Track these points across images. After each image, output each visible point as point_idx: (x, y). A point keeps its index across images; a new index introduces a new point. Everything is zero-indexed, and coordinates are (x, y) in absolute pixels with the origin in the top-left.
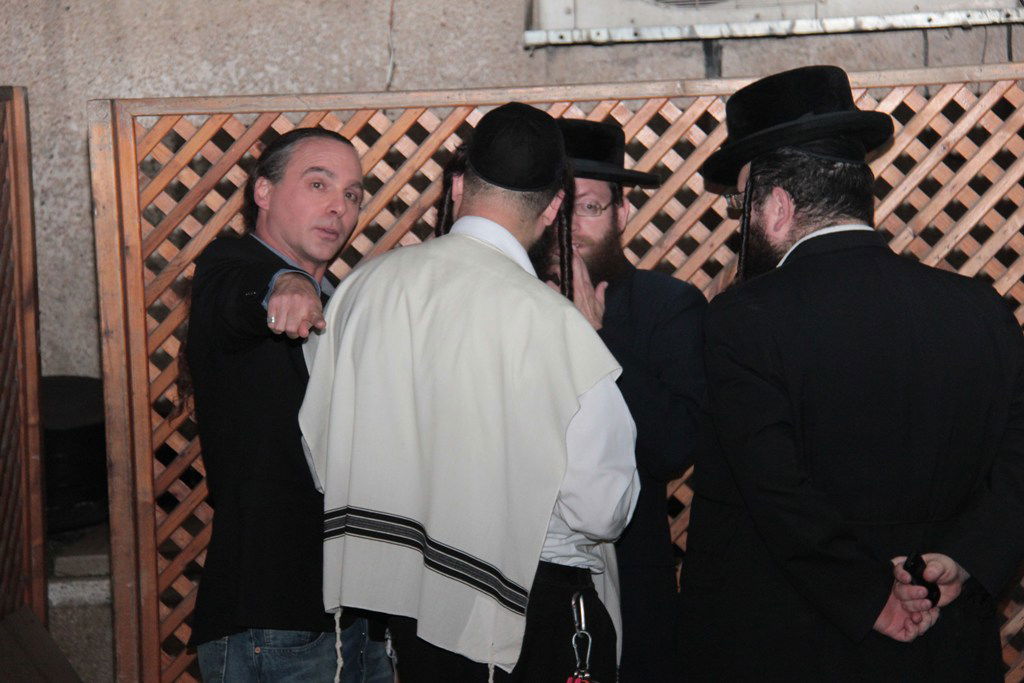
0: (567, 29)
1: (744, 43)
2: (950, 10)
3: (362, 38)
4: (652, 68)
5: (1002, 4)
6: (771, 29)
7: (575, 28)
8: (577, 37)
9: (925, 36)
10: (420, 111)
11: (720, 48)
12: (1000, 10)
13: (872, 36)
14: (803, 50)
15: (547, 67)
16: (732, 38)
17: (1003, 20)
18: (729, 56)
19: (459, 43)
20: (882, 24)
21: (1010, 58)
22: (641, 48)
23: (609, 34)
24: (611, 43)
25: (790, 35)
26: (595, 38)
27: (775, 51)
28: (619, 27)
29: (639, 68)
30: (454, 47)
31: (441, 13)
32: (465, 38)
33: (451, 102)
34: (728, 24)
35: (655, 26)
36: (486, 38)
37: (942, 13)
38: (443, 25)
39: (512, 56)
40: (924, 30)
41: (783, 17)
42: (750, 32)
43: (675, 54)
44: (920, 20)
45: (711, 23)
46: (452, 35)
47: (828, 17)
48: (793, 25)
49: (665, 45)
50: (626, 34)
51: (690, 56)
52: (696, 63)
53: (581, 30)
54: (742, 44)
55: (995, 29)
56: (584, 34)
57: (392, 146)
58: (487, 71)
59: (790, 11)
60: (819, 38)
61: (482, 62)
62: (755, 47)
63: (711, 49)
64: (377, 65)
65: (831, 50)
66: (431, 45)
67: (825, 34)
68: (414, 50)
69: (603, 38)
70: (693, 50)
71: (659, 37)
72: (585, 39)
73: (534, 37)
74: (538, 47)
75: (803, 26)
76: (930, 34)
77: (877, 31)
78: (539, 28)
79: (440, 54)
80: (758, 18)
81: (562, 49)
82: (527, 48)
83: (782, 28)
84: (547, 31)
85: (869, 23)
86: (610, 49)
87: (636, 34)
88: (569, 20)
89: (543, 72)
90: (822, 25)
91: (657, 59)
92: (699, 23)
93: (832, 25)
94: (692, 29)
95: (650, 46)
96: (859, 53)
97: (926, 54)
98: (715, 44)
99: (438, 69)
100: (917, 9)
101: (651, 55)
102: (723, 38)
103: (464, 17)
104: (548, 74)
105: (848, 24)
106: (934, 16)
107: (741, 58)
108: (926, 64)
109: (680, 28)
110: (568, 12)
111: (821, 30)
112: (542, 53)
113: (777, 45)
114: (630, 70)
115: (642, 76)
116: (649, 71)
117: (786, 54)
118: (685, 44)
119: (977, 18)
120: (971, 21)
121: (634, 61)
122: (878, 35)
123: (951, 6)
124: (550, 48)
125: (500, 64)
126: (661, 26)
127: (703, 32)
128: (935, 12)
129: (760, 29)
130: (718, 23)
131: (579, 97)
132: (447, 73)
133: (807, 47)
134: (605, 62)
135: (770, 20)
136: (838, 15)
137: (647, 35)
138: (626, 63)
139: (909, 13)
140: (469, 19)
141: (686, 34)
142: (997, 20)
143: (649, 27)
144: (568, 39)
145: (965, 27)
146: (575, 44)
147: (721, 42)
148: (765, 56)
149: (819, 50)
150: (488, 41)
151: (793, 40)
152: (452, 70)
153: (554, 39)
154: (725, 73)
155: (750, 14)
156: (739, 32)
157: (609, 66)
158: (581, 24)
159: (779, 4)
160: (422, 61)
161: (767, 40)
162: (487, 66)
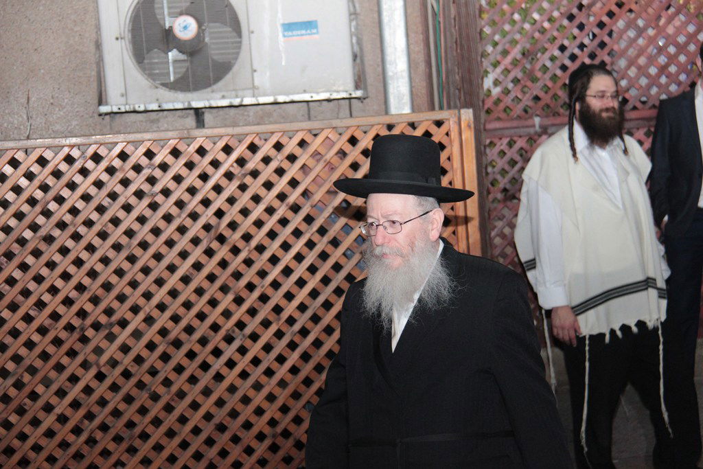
0: (122, 105)
1: (216, 110)
2: (321, 92)
3: (7, 112)
4: (167, 124)
5: (347, 89)
6: (231, 103)
7: (127, 104)
8: (128, 108)
9: (308, 105)
10: (43, 149)
11: (203, 113)
12: (347, 92)
13: (281, 105)
14: (246, 113)
15: (110, 125)
16: (211, 108)
17: (348, 96)
18: (208, 117)
19: (62, 113)
20: (287, 99)
21: (351, 116)
22: (161, 113)
23: (145, 106)
24: (146, 111)
25: (241, 106)
26: (137, 109)
27: (231, 114)
28: (150, 103)
29: (160, 124)
30: (58, 116)
31: (50, 97)
32: (65, 110)
33: (60, 144)
34: (208, 100)
35: (169, 102)
36: (76, 110)
37: (318, 93)
38: (52, 104)
39: (91, 119)
40: (307, 102)
41: (237, 97)
42: (220, 105)
43: (179, 116)
44: (307, 97)
45: (200, 100)
46: (57, 109)
47: (260, 96)
48: (242, 101)
49: (174, 112)
50: (154, 107)
51: (187, 117)
52: (191, 121)
53: (130, 105)
54: (214, 111)
55: (342, 101)
56: (132, 107)
57: (28, 169)
58: (77, 127)
59: (240, 93)
60: (255, 107)
61: (74, 123)
62: (221, 112)
63: (198, 113)
64: (16, 126)
65: (261, 112)
66: (46, 115)
67: (259, 105)
68: (37, 118)
69: (142, 108)
70: (189, 114)
71: (172, 108)
72: (132, 110)
73: (104, 109)
74: (106, 114)
75: (247, 101)
76: (311, 104)
77: (285, 103)
78: (107, 104)
79: (51, 119)
80: (223, 97)
81: (118, 115)
82: (100, 115)
83: (236, 102)
84: (112, 106)
85: (281, 99)
86: (144, 115)
87: (159, 107)
88: (123, 100)
89: (108, 127)
90: (258, 100)
91: (169, 119)
92: (193, 100)
93: (262, 100)
94: (189, 103)
95: (165, 113)
96: (275, 114)
97: (309, 114)
98: (200, 111)
99: (51, 127)
100: (305, 91)
101: (166, 117)
102: (206, 108)
103: (63, 99)
104: (111, 128)
105: (270, 99)
106: (314, 95)
107: (214, 118)
108: (309, 119)
109: (183, 102)
110: (122, 96)
111: (256, 103)
112: (107, 117)
113: (233, 111)
114: (155, 125)
115: (162, 128)
116: (166, 125)
117: (237, 116)
118: (184, 111)
119: (335, 96)
120: (332, 97)
121: (158, 120)
122: (284, 105)
123: (321, 90)
124: (112, 115)
125: (85, 123)
126: (173, 102)
127: (195, 105)
128: (314, 93)
129: (225, 103)
130: (203, 100)
131: (131, 140)
132: (55, 129)
133: (248, 112)
134: (142, 121)
135: (231, 98)
136: (265, 95)
137: (166, 106)
138: (152, 122)
139: (302, 93)
140: (66, 100)
141: (186, 105)
142: (345, 97)
143: (166, 103)
144: (123, 110)
145: (329, 100)
146: (126, 112)
147: (203, 110)
148: (227, 116)
149: (254, 113)
150: (77, 112)
151: (242, 108)
152: (58, 127)
153: (115, 109)
154: (206, 126)
155: (219, 95)
156: (214, 105)
157: (144, 124)
158: (129, 102)
159: (234, 90)
160: (41, 123)
161: (227, 109)
162: (77, 125)
